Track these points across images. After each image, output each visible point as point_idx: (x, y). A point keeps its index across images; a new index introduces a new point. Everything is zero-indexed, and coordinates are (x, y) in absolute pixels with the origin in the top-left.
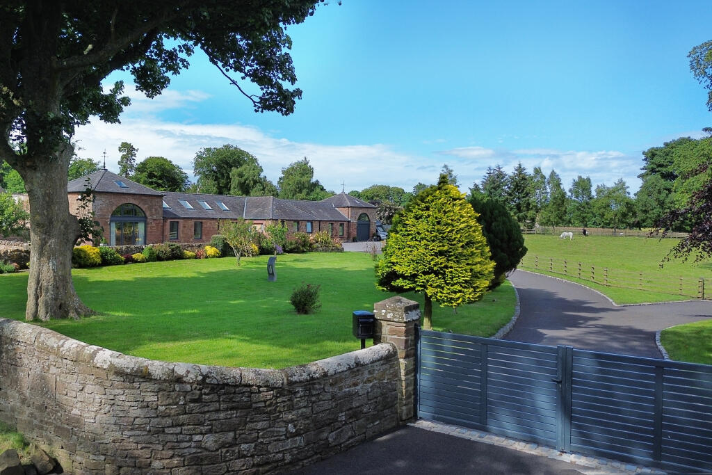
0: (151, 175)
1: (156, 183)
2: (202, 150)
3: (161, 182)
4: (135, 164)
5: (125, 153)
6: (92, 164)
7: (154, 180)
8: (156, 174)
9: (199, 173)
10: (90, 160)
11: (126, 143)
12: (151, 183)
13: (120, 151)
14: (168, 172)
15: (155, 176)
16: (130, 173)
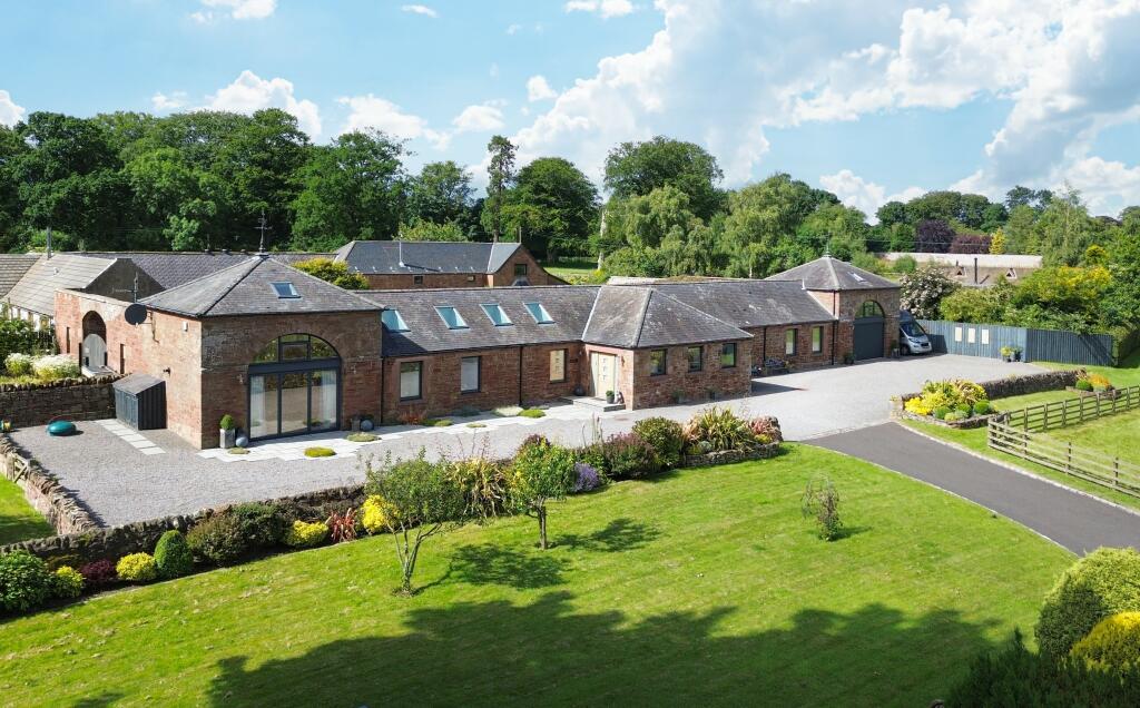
0: (538, 189)
1: (545, 201)
2: (619, 147)
3: (553, 199)
4: (511, 170)
5: (497, 154)
6: (453, 170)
7: (543, 196)
8: (545, 186)
9: (611, 185)
10: (450, 163)
11: (500, 138)
12: (538, 202)
13: (490, 150)
14: (566, 183)
15: (544, 190)
16: (505, 185)
